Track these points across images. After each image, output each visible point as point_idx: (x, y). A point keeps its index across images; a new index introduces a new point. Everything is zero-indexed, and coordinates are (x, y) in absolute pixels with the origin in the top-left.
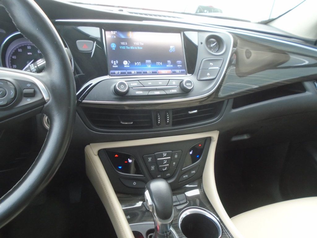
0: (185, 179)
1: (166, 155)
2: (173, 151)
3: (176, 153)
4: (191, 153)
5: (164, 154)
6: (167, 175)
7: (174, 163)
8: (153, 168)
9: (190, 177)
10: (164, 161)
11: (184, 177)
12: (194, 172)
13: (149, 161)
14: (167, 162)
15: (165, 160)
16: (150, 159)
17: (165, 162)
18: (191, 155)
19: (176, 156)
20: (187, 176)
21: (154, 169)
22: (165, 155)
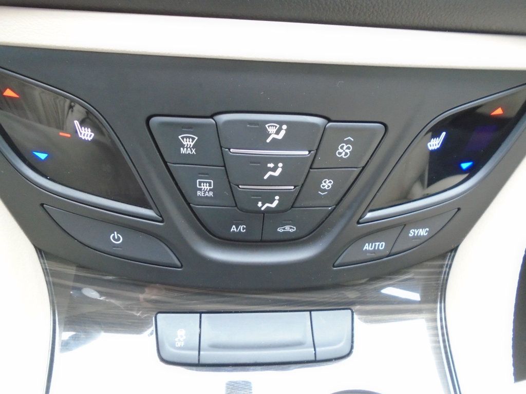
0: (369, 256)
1: (283, 133)
2: (329, 120)
3: (348, 131)
4: (435, 144)
5: (272, 130)
6: (280, 230)
7: (327, 184)
8: (205, 187)
9: (394, 251)
10: (271, 165)
11: (367, 247)
12: (423, 232)
13: (183, 151)
14: (281, 174)
15: (276, 160)
16: (188, 143)
17: (274, 170)
18: (433, 152)
19: (344, 151)
20: (381, 246)
21: (211, 194)
22: (275, 133)
